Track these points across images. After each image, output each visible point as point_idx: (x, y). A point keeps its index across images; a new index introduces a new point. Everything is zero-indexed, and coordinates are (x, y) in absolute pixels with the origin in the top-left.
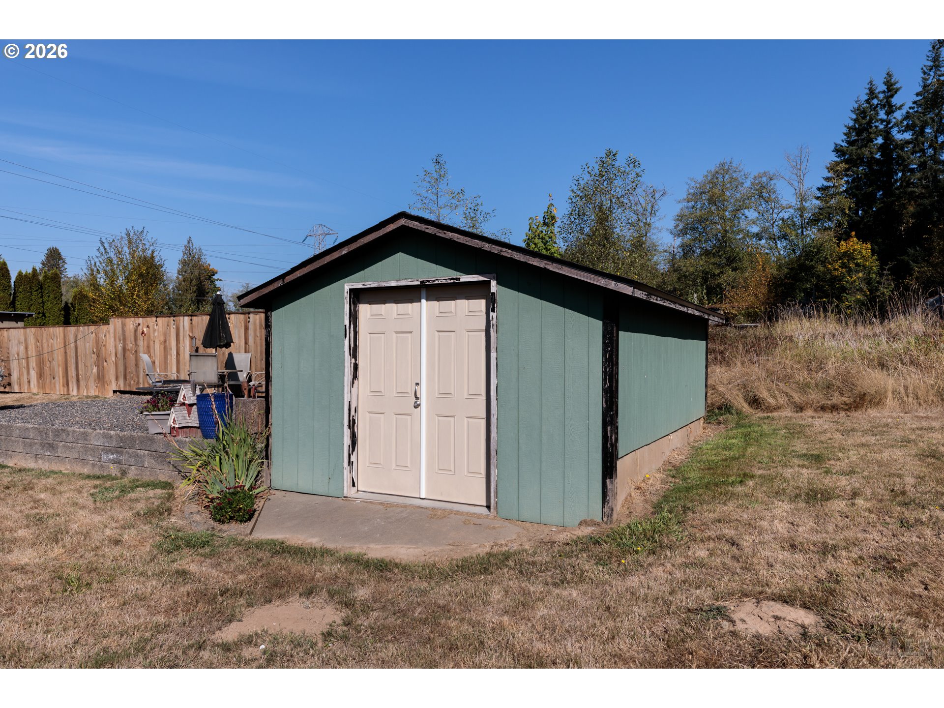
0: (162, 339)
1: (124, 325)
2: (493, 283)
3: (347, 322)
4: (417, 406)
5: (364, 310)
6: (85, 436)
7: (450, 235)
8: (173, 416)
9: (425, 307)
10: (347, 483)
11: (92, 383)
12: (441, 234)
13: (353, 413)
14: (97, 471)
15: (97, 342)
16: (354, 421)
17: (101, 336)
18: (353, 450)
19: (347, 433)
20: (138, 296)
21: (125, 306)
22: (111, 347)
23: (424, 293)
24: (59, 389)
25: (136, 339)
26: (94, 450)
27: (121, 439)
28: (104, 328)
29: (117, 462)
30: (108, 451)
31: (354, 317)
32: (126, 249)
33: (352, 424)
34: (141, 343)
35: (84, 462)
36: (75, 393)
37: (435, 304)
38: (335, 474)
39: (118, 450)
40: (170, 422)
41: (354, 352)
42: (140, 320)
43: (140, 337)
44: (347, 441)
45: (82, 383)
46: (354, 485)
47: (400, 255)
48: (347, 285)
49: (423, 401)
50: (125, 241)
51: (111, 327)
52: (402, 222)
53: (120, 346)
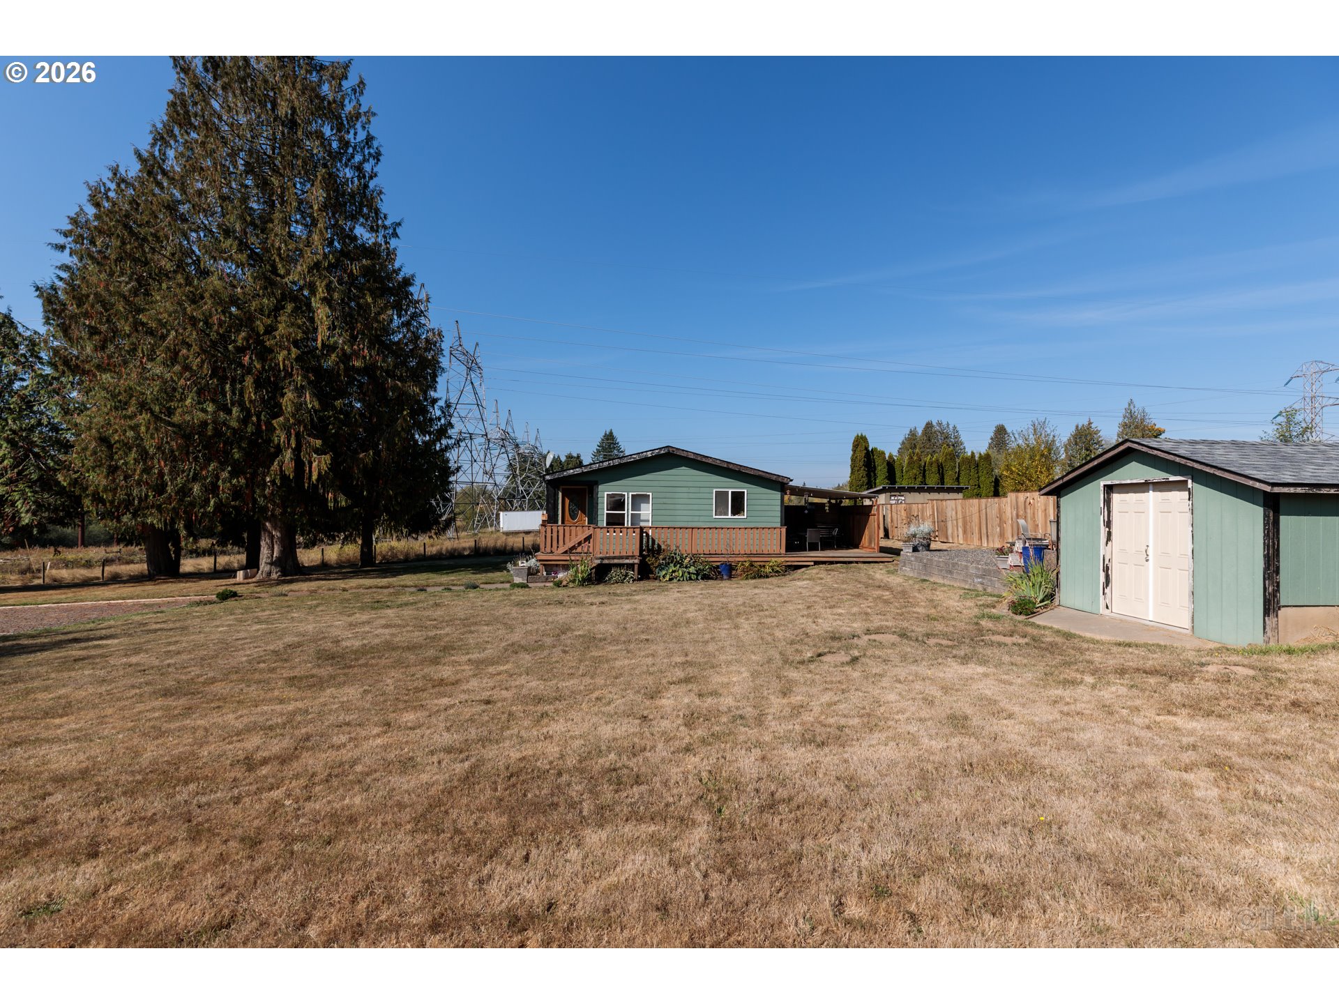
0: (1043, 508)
1: (1017, 498)
2: (1190, 481)
3: (1102, 505)
4: (1147, 560)
5: (1116, 498)
6: (966, 567)
7: (1155, 452)
8: (1010, 559)
9: (1151, 496)
10: (1102, 605)
11: (996, 539)
12: (1150, 452)
13: (1107, 562)
14: (972, 587)
15: (1000, 509)
16: (1108, 568)
17: (1002, 505)
18: (1107, 585)
19: (1102, 575)
20: (1041, 472)
21: (1030, 481)
22: (1008, 514)
23: (1151, 487)
24: (976, 542)
25: (1025, 508)
26: (971, 576)
27: (984, 570)
28: (1004, 500)
29: (982, 584)
30: (978, 577)
31: (1108, 502)
32: (1031, 436)
33: (1106, 569)
34: (1028, 511)
35: (966, 581)
36: (985, 545)
37: (1158, 494)
38: (1095, 601)
39: (982, 577)
40: (1009, 562)
41: (1108, 524)
42: (1028, 494)
43: (1028, 507)
44: (1102, 579)
45: (990, 538)
46: (1107, 607)
47: (1134, 463)
48: (1103, 482)
49: (1150, 558)
50: (1031, 431)
51: (1009, 498)
52: (1128, 444)
53: (1015, 513)
